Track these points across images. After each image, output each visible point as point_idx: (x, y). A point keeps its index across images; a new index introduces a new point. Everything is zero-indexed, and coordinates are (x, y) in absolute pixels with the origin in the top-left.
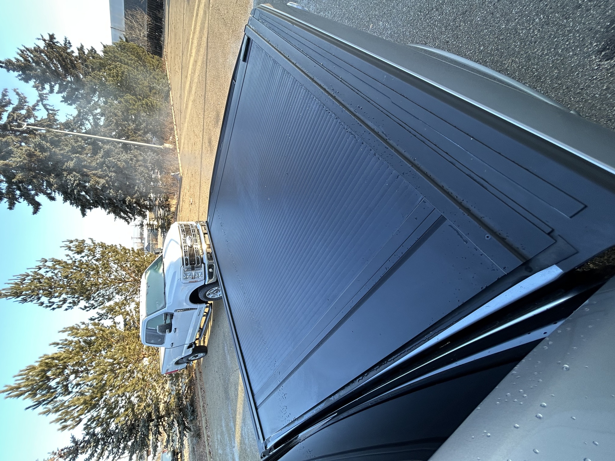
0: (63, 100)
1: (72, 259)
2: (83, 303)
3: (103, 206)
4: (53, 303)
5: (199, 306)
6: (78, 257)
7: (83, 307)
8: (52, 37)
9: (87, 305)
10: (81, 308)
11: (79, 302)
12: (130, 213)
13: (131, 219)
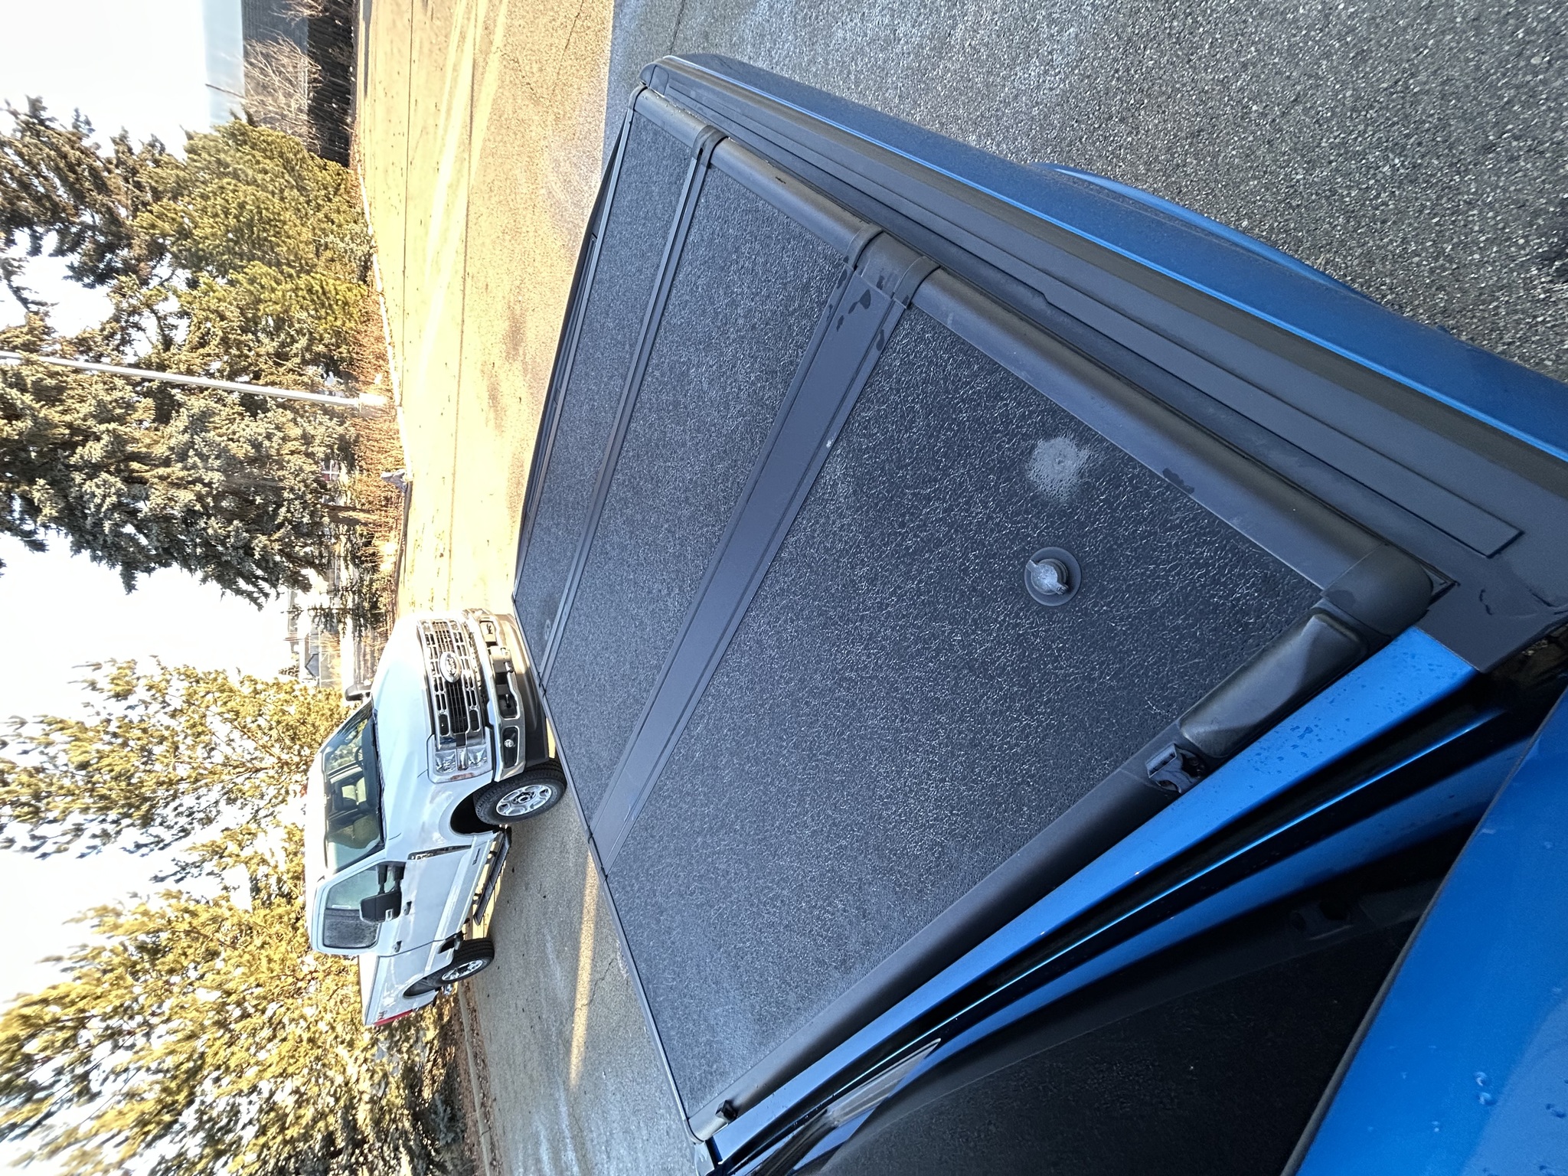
0: (71, 274)
1: (98, 714)
2: (132, 835)
3: (186, 562)
4: (43, 839)
5: (475, 838)
6: (118, 708)
7: (131, 847)
8: (36, 106)
9: (143, 840)
10: (125, 849)
11: (118, 833)
12: (264, 579)
13: (266, 595)
